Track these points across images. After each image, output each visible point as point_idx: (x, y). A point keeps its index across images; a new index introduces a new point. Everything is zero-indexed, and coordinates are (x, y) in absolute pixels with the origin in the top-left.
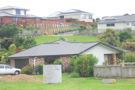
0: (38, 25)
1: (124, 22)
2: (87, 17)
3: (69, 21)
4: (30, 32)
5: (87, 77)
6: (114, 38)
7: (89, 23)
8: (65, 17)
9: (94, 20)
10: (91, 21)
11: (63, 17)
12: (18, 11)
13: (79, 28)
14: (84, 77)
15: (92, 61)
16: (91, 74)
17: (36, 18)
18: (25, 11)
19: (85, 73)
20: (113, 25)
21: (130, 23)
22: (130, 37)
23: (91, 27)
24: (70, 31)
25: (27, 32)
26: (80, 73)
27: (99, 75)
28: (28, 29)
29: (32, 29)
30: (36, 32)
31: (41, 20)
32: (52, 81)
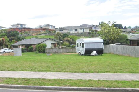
0: (30, 31)
1: (67, 29)
2: (53, 27)
3: (44, 29)
4: (26, 34)
5: (42, 53)
6: (61, 36)
7: (53, 30)
8: (43, 28)
9: (56, 29)
10: (54, 29)
11: (42, 27)
12: (22, 25)
13: (48, 32)
14: (41, 53)
15: (45, 46)
16: (44, 52)
17: (29, 28)
18: (25, 25)
19: (41, 51)
20: (62, 31)
21: (70, 30)
22: (68, 36)
23: (54, 32)
24: (44, 34)
25: (24, 34)
26: (39, 51)
27: (48, 52)
28: (25, 33)
29: (27, 33)
30: (28, 34)
31: (33, 29)
32: (17, 55)
